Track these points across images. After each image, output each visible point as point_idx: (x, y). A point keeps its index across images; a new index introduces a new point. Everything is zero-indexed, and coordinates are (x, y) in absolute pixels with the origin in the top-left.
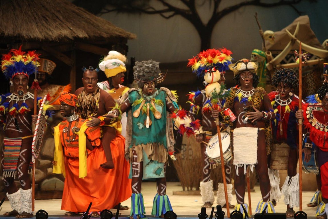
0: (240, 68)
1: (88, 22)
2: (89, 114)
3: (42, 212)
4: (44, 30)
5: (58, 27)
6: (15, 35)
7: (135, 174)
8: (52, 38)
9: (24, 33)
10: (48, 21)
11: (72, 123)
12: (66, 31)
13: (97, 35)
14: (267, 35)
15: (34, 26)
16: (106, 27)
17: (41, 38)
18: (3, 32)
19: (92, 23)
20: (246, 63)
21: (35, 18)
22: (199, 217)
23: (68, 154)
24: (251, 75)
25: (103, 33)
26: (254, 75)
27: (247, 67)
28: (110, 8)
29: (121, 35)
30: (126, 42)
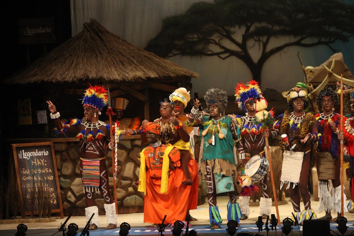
0: (292, 96)
1: (158, 64)
2: (167, 139)
3: (125, 225)
4: (122, 73)
5: (133, 69)
6: (98, 78)
7: (210, 191)
8: (128, 79)
9: (105, 76)
10: (125, 65)
11: (157, 148)
12: (140, 73)
13: (166, 75)
14: (308, 70)
15: (113, 70)
16: (173, 68)
17: (119, 79)
18: (88, 75)
19: (161, 65)
20: (298, 92)
21: (114, 63)
22: (256, 224)
23: (153, 174)
24: (302, 101)
25: (170, 73)
26: (304, 101)
27: (298, 95)
28: (176, 52)
29: (186, 75)
30: (190, 80)
